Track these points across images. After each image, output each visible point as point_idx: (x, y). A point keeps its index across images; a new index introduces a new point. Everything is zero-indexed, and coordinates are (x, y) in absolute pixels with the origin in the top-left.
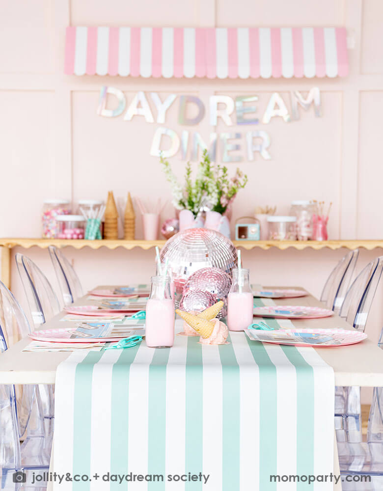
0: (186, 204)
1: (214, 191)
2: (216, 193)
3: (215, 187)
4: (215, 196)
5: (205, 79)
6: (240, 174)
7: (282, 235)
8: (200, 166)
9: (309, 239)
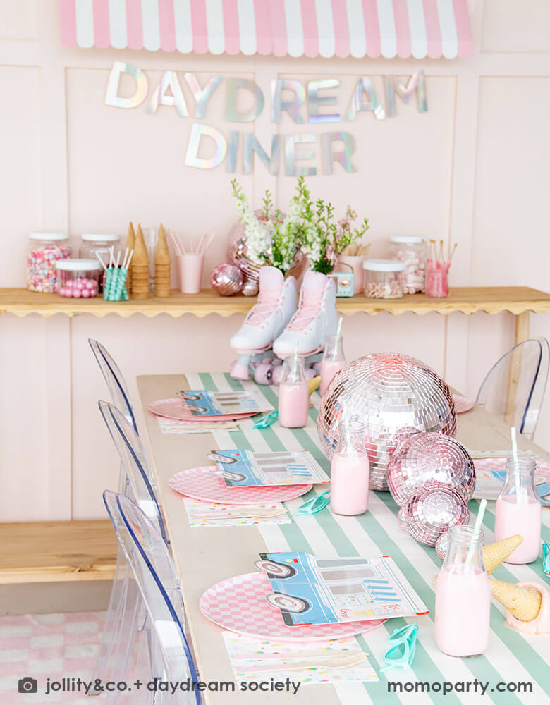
0: (271, 258)
1: (314, 239)
2: (317, 243)
3: (316, 235)
4: (317, 247)
5: (272, 58)
6: (354, 215)
7: (387, 290)
8: (293, 201)
9: (419, 292)
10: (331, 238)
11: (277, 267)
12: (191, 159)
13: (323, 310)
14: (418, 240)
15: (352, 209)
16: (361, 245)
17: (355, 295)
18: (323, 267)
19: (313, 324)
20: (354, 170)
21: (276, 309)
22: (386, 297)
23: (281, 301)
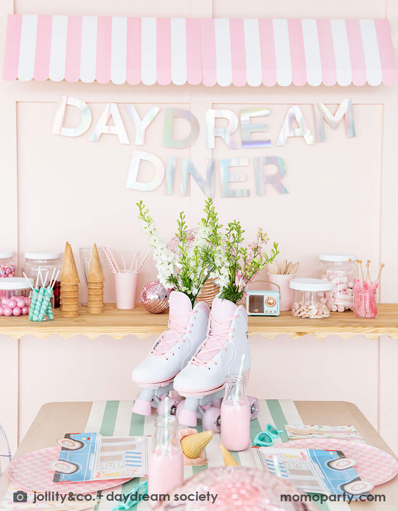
0: (180, 281)
1: (223, 263)
2: (226, 267)
3: (225, 259)
4: (226, 272)
5: (201, 88)
6: (265, 238)
7: (313, 311)
8: (202, 224)
9: (348, 310)
10: (241, 262)
11: (185, 292)
12: (131, 182)
13: (231, 340)
14: (346, 259)
15: (264, 232)
16: (291, 263)
17: (282, 314)
18: (231, 293)
19: (217, 358)
20: (286, 192)
21: (184, 337)
22: (312, 317)
23: (189, 328)
